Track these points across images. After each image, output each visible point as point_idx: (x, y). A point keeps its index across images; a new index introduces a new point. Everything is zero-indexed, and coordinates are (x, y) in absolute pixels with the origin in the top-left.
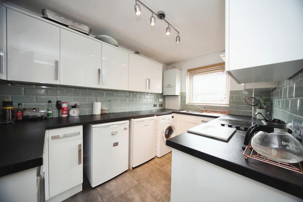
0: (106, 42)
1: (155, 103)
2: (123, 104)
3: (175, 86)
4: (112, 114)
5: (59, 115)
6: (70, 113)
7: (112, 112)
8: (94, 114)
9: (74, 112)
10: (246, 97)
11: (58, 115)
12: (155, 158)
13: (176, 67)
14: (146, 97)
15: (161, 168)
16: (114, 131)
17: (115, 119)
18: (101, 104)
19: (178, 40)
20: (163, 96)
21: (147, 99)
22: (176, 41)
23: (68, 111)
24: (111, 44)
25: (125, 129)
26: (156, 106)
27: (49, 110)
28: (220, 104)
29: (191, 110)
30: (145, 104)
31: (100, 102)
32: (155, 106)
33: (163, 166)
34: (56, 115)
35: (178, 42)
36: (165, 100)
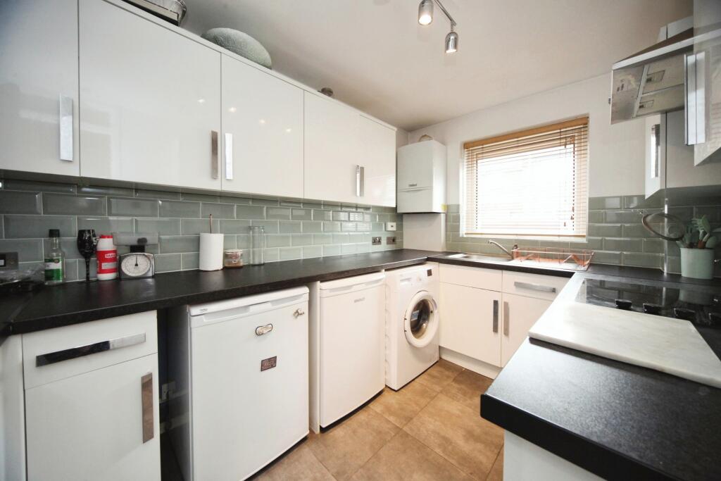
0: (235, 51)
1: (377, 235)
2: (288, 237)
3: (430, 188)
4: (257, 268)
5: (88, 274)
6: (124, 269)
7: (257, 262)
8: (202, 268)
9: (137, 265)
10: (647, 216)
11: (85, 275)
12: (385, 393)
13: (430, 137)
14: (351, 220)
15: (406, 424)
16: (265, 324)
17: (266, 285)
18: (225, 237)
19: (451, 43)
20: (398, 215)
21: (357, 225)
22: (447, 48)
23: (118, 260)
24: (251, 60)
25: (297, 314)
26: (379, 242)
27: (52, 260)
28: (559, 236)
29: (475, 252)
30: (351, 238)
31: (221, 233)
32: (376, 241)
33: (412, 419)
34: (77, 276)
35: (451, 50)
36: (402, 225)
